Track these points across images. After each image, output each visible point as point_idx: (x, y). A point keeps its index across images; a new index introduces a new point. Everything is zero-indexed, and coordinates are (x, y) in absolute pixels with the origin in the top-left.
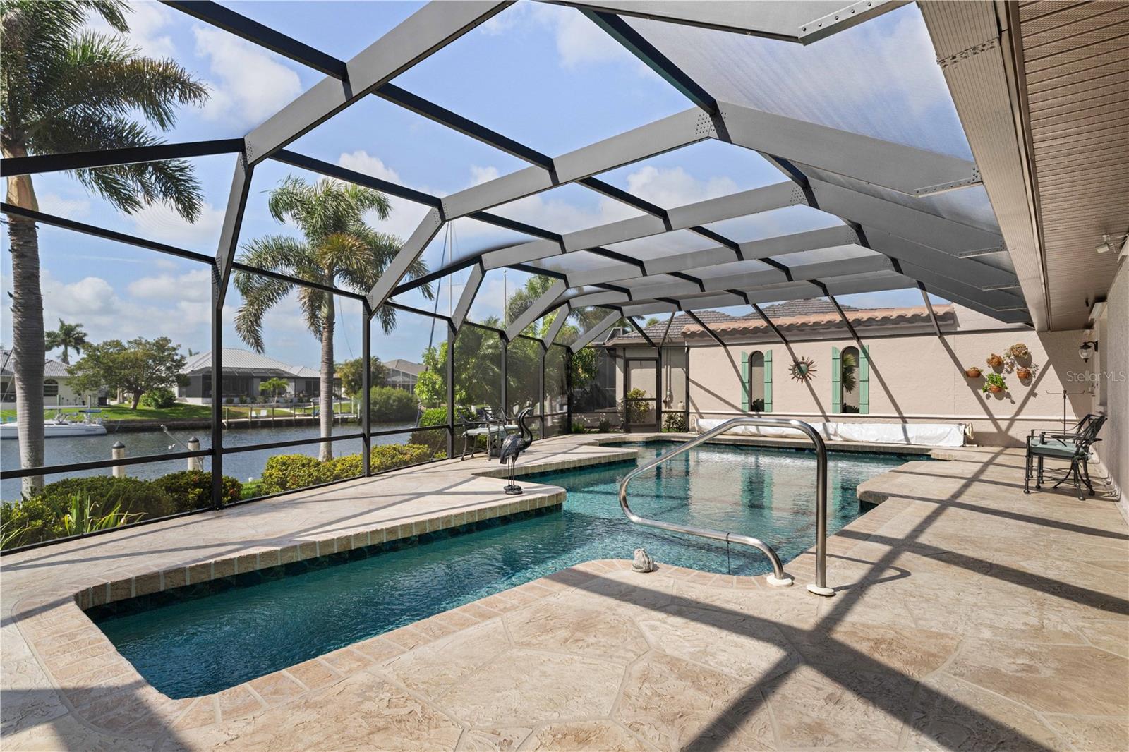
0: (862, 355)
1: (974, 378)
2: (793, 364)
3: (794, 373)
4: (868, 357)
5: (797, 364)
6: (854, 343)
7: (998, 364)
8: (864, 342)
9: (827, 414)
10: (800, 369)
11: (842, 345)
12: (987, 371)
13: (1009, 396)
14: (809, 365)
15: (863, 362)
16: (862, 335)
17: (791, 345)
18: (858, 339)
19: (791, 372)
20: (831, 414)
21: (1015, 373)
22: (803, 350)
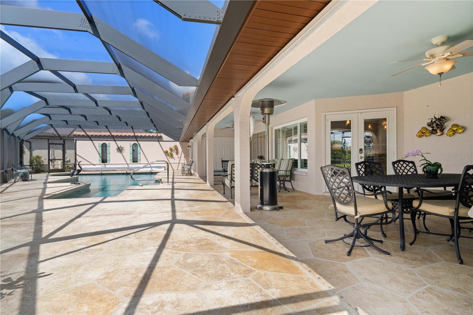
0: (138, 146)
1: (166, 152)
2: (117, 148)
3: (117, 151)
4: (140, 146)
5: (119, 148)
6: (136, 142)
7: (171, 150)
8: (139, 142)
9: (128, 163)
10: (120, 149)
11: (133, 143)
12: (169, 151)
13: (174, 158)
14: (122, 148)
15: (139, 148)
16: (139, 140)
17: (117, 142)
18: (137, 141)
19: (117, 150)
20: (129, 163)
21: (175, 152)
22: (120, 143)
